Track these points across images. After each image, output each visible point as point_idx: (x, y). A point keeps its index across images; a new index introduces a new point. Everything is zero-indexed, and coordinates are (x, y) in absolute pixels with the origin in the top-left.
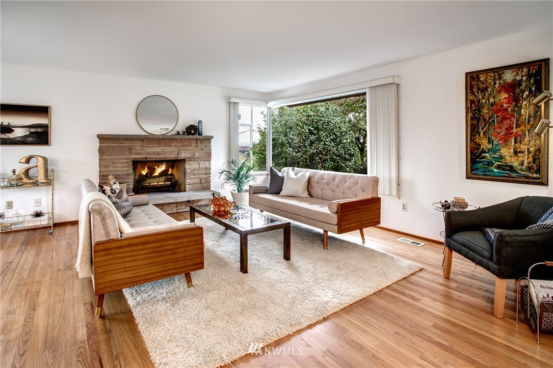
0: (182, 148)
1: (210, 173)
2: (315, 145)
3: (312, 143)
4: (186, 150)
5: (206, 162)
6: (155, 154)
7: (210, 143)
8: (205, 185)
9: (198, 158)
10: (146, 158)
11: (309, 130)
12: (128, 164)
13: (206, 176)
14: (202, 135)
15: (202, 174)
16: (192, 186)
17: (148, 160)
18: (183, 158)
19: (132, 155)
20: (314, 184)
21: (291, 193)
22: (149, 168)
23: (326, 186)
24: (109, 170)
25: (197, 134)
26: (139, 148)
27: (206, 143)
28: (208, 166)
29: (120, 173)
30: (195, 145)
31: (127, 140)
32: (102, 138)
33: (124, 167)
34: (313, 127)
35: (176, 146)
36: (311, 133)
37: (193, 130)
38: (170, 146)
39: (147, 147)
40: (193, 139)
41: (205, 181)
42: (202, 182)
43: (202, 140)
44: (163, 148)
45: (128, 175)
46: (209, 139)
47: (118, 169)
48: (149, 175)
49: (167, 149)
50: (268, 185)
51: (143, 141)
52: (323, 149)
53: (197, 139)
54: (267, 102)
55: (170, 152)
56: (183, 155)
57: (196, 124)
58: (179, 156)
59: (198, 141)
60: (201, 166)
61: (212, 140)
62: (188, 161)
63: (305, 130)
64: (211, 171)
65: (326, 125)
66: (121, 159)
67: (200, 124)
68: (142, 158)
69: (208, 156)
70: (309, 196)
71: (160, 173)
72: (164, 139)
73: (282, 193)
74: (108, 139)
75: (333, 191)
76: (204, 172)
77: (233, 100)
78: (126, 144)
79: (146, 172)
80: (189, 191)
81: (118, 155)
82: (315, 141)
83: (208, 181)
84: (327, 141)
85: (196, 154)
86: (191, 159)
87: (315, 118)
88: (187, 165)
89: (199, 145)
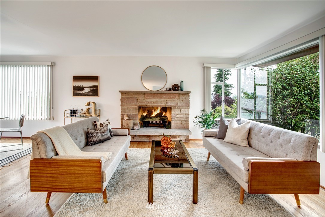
0: (169, 100)
1: (189, 118)
2: (287, 99)
3: (284, 97)
4: (171, 101)
5: (186, 110)
6: (151, 103)
7: (189, 96)
8: (185, 125)
9: (180, 106)
10: (146, 105)
11: (282, 86)
12: (136, 108)
13: (186, 119)
14: (183, 91)
15: (182, 118)
16: (175, 125)
17: (147, 106)
18: (169, 106)
19: (138, 103)
20: (253, 135)
21: (231, 140)
22: (148, 111)
23: (262, 138)
24: (126, 112)
25: (180, 90)
26: (142, 99)
27: (186, 96)
28: (187, 112)
29: (132, 114)
30: (178, 97)
31: (135, 94)
32: (123, 93)
33: (134, 110)
34: (286, 83)
35: (164, 98)
36: (284, 88)
37: (176, 88)
38: (161, 98)
39: (147, 98)
40: (176, 93)
41: (185, 123)
42: (183, 123)
43: (183, 94)
44: (156, 99)
45: (136, 115)
46: (188, 93)
47: (130, 111)
48: (148, 116)
49: (159, 100)
50: (218, 131)
51: (144, 95)
52: (296, 103)
53: (179, 94)
54: (235, 65)
55: (162, 102)
56: (169, 105)
57: (179, 84)
58: (167, 105)
59: (180, 95)
60: (182, 112)
61: (190, 95)
62: (173, 108)
63: (278, 87)
64: (190, 116)
65: (301, 81)
66: (132, 105)
67: (182, 83)
68: (144, 105)
69: (187, 105)
70: (248, 146)
71: (156, 115)
72: (157, 93)
73: (225, 140)
74: (125, 93)
75: (267, 145)
76: (185, 116)
77: (206, 65)
78: (135, 96)
79: (146, 114)
80: (174, 128)
81: (131, 103)
82: (287, 95)
83: (187, 123)
84: (300, 96)
85: (179, 104)
86: (175, 107)
87: (288, 76)
88: (172, 111)
89: (181, 97)
